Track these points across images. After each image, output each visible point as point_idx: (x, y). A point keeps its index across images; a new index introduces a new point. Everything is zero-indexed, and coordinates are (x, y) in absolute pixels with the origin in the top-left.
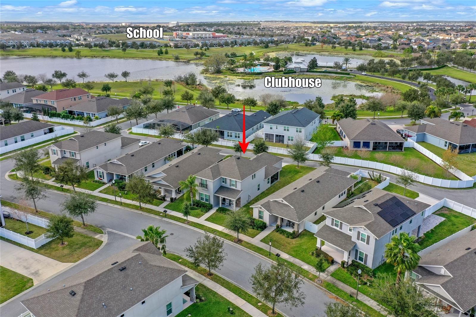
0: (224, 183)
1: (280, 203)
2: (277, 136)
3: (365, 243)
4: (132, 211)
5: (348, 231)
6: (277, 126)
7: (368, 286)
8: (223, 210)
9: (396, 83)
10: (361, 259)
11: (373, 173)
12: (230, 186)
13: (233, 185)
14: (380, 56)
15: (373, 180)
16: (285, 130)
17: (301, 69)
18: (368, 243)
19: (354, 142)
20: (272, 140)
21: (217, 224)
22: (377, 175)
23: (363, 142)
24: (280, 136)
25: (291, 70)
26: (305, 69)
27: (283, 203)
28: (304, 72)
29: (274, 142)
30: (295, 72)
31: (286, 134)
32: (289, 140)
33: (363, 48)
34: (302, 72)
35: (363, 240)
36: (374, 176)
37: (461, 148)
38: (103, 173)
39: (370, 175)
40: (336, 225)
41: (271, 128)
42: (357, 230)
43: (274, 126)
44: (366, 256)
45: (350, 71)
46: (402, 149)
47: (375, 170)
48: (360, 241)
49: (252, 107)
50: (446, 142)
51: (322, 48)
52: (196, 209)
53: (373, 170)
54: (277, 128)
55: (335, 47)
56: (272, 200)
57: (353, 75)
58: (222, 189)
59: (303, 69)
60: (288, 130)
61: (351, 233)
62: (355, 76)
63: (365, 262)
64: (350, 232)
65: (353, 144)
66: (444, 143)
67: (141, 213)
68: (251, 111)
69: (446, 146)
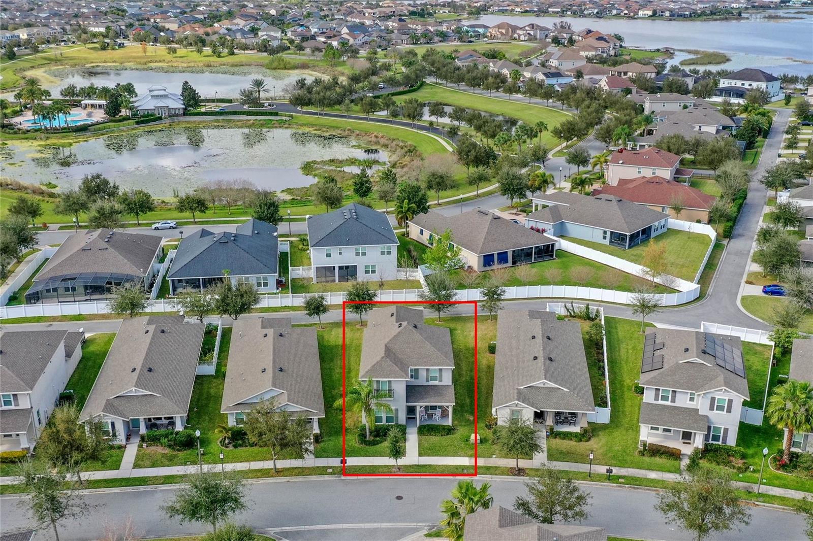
0: (413, 380)
1: (540, 388)
2: (341, 268)
3: (725, 412)
4: (261, 482)
5: (688, 402)
6: (340, 249)
7: (752, 472)
8: (432, 429)
9: (382, 126)
10: (716, 438)
11: (572, 306)
12: (427, 381)
13: (434, 379)
14: (282, 66)
15: (573, 317)
16: (357, 254)
17: (169, 109)
18: (729, 411)
19: (484, 256)
20: (333, 278)
21: (448, 456)
22: (579, 307)
23: (498, 254)
24: (347, 267)
25: (148, 115)
26: (179, 109)
27: (546, 386)
28: (178, 115)
29: (337, 281)
30: (160, 118)
31: (360, 263)
32: (367, 272)
33: (236, 51)
34: (173, 116)
35: (720, 408)
36: (574, 312)
37: (633, 237)
38: (113, 424)
39: (568, 310)
40: (665, 398)
41: (328, 255)
42: (710, 396)
43: (334, 250)
44: (726, 430)
45: (270, 107)
46: (552, 256)
47: (574, 301)
48: (715, 411)
49: (197, 214)
50: (605, 232)
51: (145, 52)
52: (381, 442)
53: (571, 301)
54: (340, 253)
55: (174, 51)
56: (522, 388)
57: (285, 115)
58: (412, 391)
59: (175, 109)
60: (364, 254)
61: (694, 403)
62: (292, 116)
63: (724, 440)
64: (691, 402)
65: (482, 259)
66: (602, 235)
67: (285, 480)
68: (196, 223)
69: (605, 238)
